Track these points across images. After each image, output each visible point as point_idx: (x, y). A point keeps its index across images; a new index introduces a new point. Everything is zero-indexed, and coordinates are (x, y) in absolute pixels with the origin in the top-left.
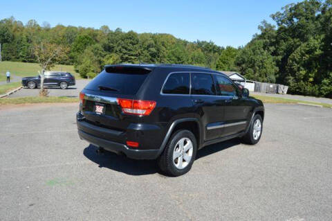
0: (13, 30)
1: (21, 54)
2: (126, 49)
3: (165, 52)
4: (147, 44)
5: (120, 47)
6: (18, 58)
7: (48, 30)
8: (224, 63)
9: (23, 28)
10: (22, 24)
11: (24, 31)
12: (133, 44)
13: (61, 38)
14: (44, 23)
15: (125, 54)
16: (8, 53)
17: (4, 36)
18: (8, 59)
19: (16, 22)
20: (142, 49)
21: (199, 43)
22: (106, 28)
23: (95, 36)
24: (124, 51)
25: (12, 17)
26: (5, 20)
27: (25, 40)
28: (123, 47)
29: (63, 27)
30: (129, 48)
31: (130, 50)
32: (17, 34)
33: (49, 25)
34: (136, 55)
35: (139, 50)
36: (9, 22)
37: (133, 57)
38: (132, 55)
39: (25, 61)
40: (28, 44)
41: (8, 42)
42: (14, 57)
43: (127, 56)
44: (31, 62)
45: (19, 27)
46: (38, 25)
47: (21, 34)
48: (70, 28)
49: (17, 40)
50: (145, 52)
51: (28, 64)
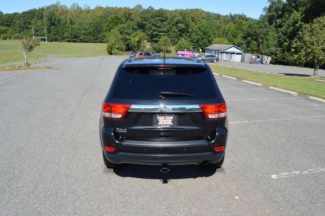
0: (59, 14)
1: (66, 35)
2: (156, 26)
3: (194, 27)
4: (175, 20)
5: (150, 25)
6: (64, 39)
7: (88, 11)
8: (234, 36)
9: (68, 11)
10: (67, 8)
11: (68, 14)
12: (162, 21)
13: (99, 19)
14: (85, 6)
15: (154, 31)
16: (55, 34)
17: (51, 20)
18: (56, 40)
19: (61, 6)
20: (171, 25)
21: (231, 16)
22: (140, 6)
23: (130, 14)
24: (154, 28)
25: (58, 2)
26: (52, 5)
27: (69, 22)
28: (153, 25)
29: (101, 8)
30: (158, 25)
31: (159, 27)
32: (63, 17)
33: (89, 7)
34: (165, 32)
35: (168, 27)
36: (55, 7)
37: (162, 34)
38: (161, 32)
39: (69, 41)
40: (71, 26)
41: (55, 25)
42: (60, 38)
43: (156, 32)
44: (75, 42)
45: (65, 11)
46: (80, 8)
47: (66, 18)
48: (107, 8)
49: (62, 22)
50: (174, 29)
51: (72, 43)
